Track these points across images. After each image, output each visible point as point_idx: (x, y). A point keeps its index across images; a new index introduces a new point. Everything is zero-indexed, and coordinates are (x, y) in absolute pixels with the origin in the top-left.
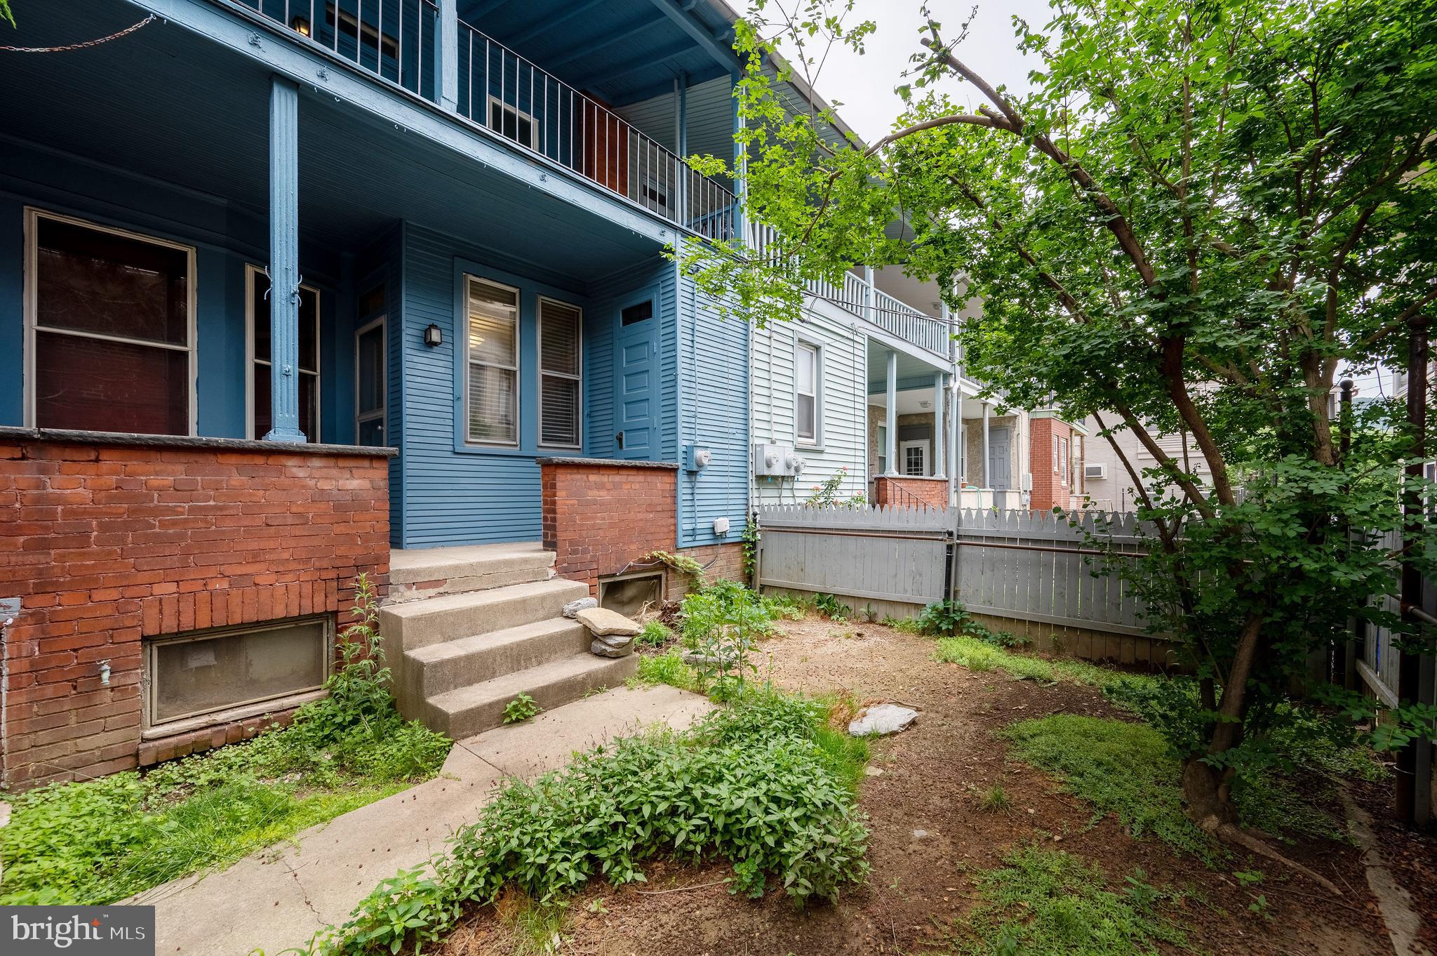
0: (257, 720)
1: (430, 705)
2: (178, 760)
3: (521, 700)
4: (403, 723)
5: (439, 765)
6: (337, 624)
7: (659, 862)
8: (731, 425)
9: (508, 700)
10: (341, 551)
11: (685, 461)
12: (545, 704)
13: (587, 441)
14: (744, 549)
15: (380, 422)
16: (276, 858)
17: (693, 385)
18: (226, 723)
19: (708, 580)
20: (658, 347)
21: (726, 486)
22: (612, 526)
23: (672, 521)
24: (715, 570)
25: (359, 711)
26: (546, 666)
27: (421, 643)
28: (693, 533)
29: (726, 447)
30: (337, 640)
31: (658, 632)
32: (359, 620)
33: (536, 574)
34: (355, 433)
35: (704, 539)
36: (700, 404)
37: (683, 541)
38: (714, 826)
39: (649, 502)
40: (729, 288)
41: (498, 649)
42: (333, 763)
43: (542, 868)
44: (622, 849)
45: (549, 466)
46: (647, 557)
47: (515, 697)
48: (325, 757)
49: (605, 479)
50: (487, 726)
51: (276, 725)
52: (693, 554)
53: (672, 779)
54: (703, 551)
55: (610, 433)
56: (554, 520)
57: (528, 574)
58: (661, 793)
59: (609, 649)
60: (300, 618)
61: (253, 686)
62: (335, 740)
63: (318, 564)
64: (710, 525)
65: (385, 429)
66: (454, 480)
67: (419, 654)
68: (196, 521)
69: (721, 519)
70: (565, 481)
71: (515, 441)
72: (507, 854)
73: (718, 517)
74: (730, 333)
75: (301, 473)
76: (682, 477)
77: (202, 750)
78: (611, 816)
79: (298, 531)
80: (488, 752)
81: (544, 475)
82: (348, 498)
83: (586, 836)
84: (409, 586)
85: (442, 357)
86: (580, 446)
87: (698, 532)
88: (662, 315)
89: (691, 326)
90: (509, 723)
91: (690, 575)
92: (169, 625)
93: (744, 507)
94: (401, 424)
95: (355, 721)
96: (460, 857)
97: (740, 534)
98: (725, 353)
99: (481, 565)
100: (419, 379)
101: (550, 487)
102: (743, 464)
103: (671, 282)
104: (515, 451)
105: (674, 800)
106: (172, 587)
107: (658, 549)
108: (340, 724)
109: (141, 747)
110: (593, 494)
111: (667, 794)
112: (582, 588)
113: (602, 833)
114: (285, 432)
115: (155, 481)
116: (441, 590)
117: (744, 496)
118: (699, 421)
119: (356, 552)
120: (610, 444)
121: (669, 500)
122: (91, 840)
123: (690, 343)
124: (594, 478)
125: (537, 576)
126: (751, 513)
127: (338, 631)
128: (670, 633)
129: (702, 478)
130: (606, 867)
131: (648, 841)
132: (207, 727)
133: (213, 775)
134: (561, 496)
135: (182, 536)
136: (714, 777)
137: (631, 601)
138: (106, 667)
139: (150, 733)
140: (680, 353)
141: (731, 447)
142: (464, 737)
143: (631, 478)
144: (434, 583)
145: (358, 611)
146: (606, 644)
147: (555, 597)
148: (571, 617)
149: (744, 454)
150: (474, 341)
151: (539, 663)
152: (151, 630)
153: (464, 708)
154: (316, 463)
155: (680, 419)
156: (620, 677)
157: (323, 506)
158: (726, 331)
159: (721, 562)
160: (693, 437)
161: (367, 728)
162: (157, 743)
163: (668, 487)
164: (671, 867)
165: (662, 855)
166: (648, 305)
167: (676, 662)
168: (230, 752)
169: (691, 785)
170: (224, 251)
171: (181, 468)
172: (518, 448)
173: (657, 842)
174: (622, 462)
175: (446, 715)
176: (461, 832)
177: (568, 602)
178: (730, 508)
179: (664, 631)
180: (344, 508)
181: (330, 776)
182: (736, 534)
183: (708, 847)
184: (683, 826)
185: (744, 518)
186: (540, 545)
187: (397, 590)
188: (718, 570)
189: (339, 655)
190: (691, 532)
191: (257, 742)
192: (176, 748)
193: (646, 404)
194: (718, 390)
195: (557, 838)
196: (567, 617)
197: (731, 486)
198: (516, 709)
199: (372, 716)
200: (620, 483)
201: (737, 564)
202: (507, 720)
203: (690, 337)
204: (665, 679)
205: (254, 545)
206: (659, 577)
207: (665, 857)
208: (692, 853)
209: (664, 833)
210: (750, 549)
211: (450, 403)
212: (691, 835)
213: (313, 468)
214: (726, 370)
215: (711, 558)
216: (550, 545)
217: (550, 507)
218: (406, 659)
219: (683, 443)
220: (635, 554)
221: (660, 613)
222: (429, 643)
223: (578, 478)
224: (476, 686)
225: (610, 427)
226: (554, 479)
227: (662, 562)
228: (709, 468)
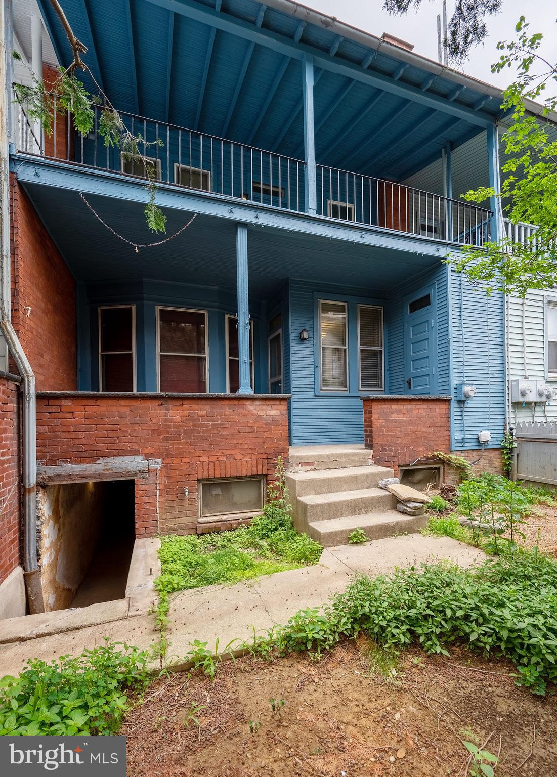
0: (237, 521)
1: (310, 526)
2: (210, 533)
3: (358, 531)
4: (298, 533)
5: (317, 558)
6: (267, 481)
7: (457, 647)
8: (490, 368)
9: (351, 531)
10: (268, 445)
11: (456, 394)
12: (372, 536)
13: (387, 385)
14: (502, 453)
15: (280, 382)
16: (251, 586)
17: (461, 344)
18: (226, 521)
19: (474, 473)
20: (435, 323)
21: (488, 409)
22: (407, 435)
23: (447, 433)
24: (480, 466)
25: (277, 524)
26: (370, 514)
27: (305, 494)
28: (463, 441)
29: (488, 383)
30: (267, 488)
31: (439, 502)
32: (277, 479)
33: (361, 462)
34: (268, 388)
35: (470, 445)
36: (466, 356)
37: (454, 446)
38: (499, 635)
39: (431, 421)
40: (497, 273)
41: (344, 502)
42: (268, 547)
43: (383, 629)
44: (432, 632)
45: (368, 401)
46: (430, 455)
47: (355, 530)
48: (264, 543)
49: (402, 407)
50: (340, 543)
51: (244, 525)
52: (463, 455)
53: (465, 597)
54: (470, 453)
55: (402, 379)
56: (371, 431)
57: (357, 461)
58: (458, 604)
59: (409, 510)
60: (252, 476)
61: (235, 506)
62: (268, 536)
63: (259, 451)
64: (475, 436)
65: (282, 385)
66: (315, 410)
67: (304, 499)
68: (214, 430)
69: (484, 432)
70: (377, 408)
71: (346, 387)
72: (362, 615)
73: (481, 431)
74: (489, 305)
75: (251, 408)
76: (454, 405)
77: (218, 531)
78: (424, 610)
79: (251, 435)
80: (342, 557)
81: (365, 405)
82: (271, 419)
83: (407, 617)
84: (298, 464)
85: (308, 346)
86: (383, 389)
87: (466, 440)
88: (437, 302)
89: (458, 306)
90: (352, 543)
91: (461, 469)
92: (206, 475)
93: (503, 424)
94: (290, 382)
95: (276, 529)
96: (337, 609)
97: (499, 443)
98: (485, 320)
99: (332, 455)
100: (298, 359)
101: (368, 412)
102: (501, 395)
103: (444, 279)
104: (346, 393)
105: (469, 611)
106: (206, 459)
107: (437, 450)
108: (269, 529)
109: (198, 525)
110: (394, 416)
111: (463, 605)
112: (389, 472)
113: (417, 618)
114: (246, 389)
115: (201, 413)
116: (313, 467)
117: (503, 417)
118: (465, 367)
119: (274, 446)
120: (403, 386)
121: (445, 420)
122: (186, 560)
123: (458, 317)
124: (394, 406)
125: (362, 463)
126: (508, 428)
127: (268, 484)
128: (448, 505)
129: (469, 405)
130: (422, 639)
131: (448, 632)
132: (219, 521)
133: (222, 543)
134: (375, 417)
135: (209, 437)
136: (497, 603)
137: (419, 482)
138: (187, 490)
139: (201, 520)
140: (451, 324)
141: (491, 383)
142: (329, 546)
143: (418, 406)
144: (308, 464)
145: (277, 475)
146: (406, 506)
147: (374, 476)
148: (384, 488)
149: (501, 387)
150: (323, 335)
151: (366, 513)
152: (200, 477)
153: (329, 531)
154: (257, 403)
155: (452, 367)
156: (416, 527)
157: (260, 423)
158: (486, 305)
159: (484, 462)
160: (462, 378)
161: (281, 533)
162: (203, 525)
163: (443, 411)
164: (466, 653)
165: (458, 644)
166: (428, 297)
167: (455, 524)
168: (227, 534)
169: (479, 604)
170: (217, 310)
171: (208, 407)
172: (348, 391)
173: (455, 634)
174: (413, 396)
175: (319, 533)
176: (337, 596)
177: (381, 479)
178: (491, 424)
179: (444, 503)
180: (270, 424)
181: (268, 553)
182: (497, 443)
183: (495, 649)
184: (475, 629)
185: (502, 431)
186: (363, 446)
187: (292, 466)
188: (482, 466)
189: (268, 496)
190: (461, 441)
191: (237, 531)
192: (209, 528)
193: (427, 360)
194: (479, 346)
195: (391, 614)
196: (381, 488)
197: (491, 409)
198: (355, 536)
199: (283, 528)
200: (411, 410)
201: (498, 463)
202: (351, 541)
203: (458, 313)
204: (448, 533)
205: (234, 441)
206: (439, 469)
207: (460, 645)
208: (482, 649)
209: (460, 630)
210: (507, 453)
211: (312, 369)
212: (481, 637)
213: (256, 405)
214: (486, 331)
215: (477, 458)
216: (369, 446)
217: (369, 425)
218: (298, 501)
219: (454, 382)
220: (422, 453)
221: (440, 491)
222: (308, 494)
223: (385, 407)
224: (333, 520)
225: (403, 376)
226: (371, 408)
227: (440, 459)
228: (474, 398)
